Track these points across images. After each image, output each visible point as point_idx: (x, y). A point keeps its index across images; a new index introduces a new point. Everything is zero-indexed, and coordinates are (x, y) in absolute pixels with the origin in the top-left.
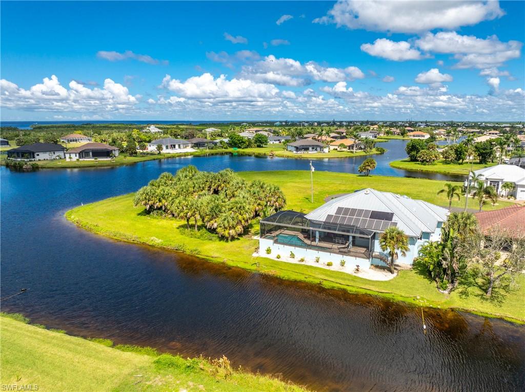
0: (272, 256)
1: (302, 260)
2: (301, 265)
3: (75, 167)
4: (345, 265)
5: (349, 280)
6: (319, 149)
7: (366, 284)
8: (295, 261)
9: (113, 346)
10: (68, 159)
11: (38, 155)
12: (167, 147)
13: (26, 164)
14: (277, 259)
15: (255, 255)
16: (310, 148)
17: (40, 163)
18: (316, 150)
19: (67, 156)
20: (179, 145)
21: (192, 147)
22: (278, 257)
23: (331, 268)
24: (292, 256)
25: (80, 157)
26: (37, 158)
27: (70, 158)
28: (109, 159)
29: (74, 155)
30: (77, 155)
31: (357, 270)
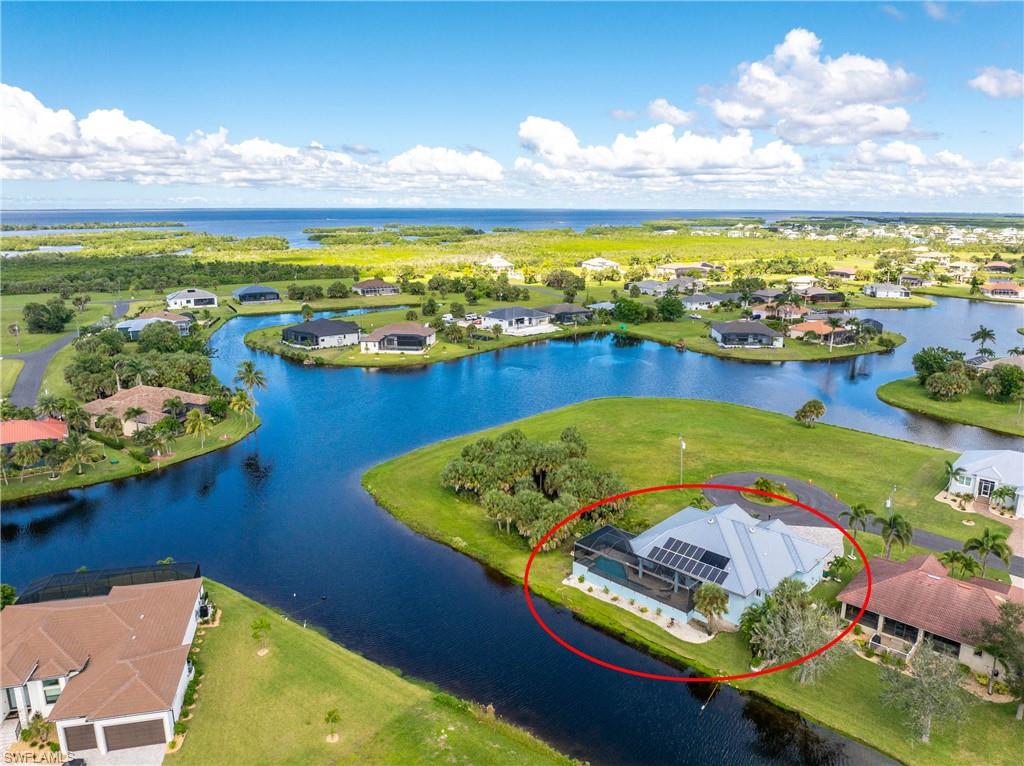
0: (583, 587)
1: (615, 599)
2: (612, 605)
3: (373, 367)
4: (662, 614)
5: (656, 635)
6: (764, 341)
7: (672, 644)
8: (606, 598)
9: (402, 676)
10: (363, 351)
11: (323, 340)
12: (511, 324)
13: (307, 356)
14: (587, 593)
15: (565, 582)
16: (750, 340)
17: (326, 356)
18: (760, 341)
19: (363, 345)
20: (530, 320)
21: (552, 321)
22: (590, 590)
23: (644, 616)
24: (606, 591)
25: (380, 348)
26: (322, 345)
27: (367, 349)
28: (420, 352)
29: (372, 344)
30: (377, 344)
31: (672, 623)
